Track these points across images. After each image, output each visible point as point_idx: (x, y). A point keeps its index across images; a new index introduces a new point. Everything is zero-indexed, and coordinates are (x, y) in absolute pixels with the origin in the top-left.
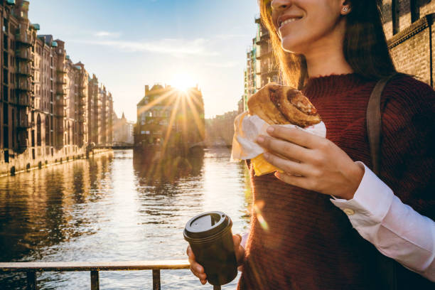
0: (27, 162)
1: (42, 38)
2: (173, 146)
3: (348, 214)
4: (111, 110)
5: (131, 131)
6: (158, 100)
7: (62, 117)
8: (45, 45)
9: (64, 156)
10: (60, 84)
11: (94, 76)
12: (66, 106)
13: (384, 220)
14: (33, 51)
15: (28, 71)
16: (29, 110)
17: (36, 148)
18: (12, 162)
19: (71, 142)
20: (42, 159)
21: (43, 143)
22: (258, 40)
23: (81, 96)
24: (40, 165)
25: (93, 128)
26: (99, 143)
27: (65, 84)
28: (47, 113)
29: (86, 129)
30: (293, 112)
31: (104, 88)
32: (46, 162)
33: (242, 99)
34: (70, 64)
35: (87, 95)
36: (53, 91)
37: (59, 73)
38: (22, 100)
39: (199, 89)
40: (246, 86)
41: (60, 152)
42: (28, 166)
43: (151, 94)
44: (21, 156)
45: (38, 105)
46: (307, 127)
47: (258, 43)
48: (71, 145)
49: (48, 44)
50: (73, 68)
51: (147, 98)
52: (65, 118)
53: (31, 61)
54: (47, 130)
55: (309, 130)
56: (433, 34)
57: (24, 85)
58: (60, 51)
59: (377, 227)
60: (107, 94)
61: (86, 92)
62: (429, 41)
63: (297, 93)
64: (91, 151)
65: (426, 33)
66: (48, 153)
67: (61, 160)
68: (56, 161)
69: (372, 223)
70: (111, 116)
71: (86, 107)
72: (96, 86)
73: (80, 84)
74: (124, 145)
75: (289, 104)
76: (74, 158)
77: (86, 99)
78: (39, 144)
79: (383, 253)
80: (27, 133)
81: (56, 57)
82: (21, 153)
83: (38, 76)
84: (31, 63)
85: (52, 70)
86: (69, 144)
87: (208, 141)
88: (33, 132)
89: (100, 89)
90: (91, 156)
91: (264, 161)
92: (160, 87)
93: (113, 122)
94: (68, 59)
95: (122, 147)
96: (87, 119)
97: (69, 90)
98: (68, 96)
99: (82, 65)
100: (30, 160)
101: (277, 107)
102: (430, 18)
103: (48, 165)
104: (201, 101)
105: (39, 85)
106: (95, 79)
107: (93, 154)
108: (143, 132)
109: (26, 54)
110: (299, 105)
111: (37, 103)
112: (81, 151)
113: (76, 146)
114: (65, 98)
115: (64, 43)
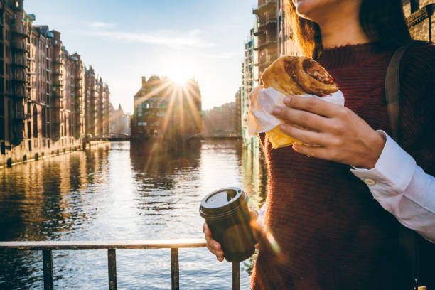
0: (24, 153)
1: (37, 29)
2: (170, 137)
3: (368, 184)
4: (108, 101)
5: (128, 123)
6: (155, 92)
7: (59, 108)
8: (41, 35)
9: (61, 148)
10: (56, 75)
11: (90, 67)
12: (62, 97)
13: (406, 190)
14: (29, 42)
15: (23, 62)
16: (25, 101)
17: (32, 139)
18: (9, 154)
19: (68, 134)
20: (39, 151)
21: (39, 135)
22: (256, 31)
23: (77, 88)
24: (36, 157)
25: (89, 120)
26: (96, 135)
27: (61, 75)
28: (43, 104)
29: (82, 120)
30: (309, 81)
31: (101, 80)
32: (43, 154)
33: (240, 91)
34: (66, 55)
35: (83, 87)
36: (49, 82)
37: (55, 64)
38: (18, 92)
39: (196, 80)
40: (243, 77)
41: (56, 143)
42: (25, 158)
43: (147, 85)
44: (18, 148)
45: (35, 97)
46: (325, 95)
47: (255, 34)
48: (67, 137)
49: (44, 35)
50: (69, 59)
51: (144, 89)
52: (61, 110)
53: (27, 52)
54: (43, 122)
55: (327, 98)
56: (433, 25)
57: (20, 76)
58: (56, 42)
59: (399, 197)
60: (104, 86)
61: (82, 83)
62: (428, 32)
63: (313, 62)
64: (88, 142)
65: (425, 24)
66: (44, 145)
67: (58, 152)
68: (53, 153)
69: (394, 193)
70: (108, 107)
71: (82, 98)
72: (93, 78)
73: (76, 76)
74: (121, 137)
75: (304, 74)
76: (70, 149)
77: (82, 91)
78: (36, 136)
79: (404, 225)
80: (24, 124)
81: (52, 47)
82: (18, 145)
83: (34, 67)
84: (27, 54)
85: (48, 61)
86: (65, 135)
87: (205, 132)
88: (29, 123)
89: (97, 81)
90: (87, 148)
91: (281, 134)
92: (157, 78)
93: (110, 114)
94: (64, 49)
95: (118, 138)
96: (84, 111)
97: (65, 82)
98: (64, 87)
99: (78, 56)
100: (26, 152)
101: (293, 78)
102: (430, 9)
103: (44, 157)
104: (198, 92)
105: (35, 76)
106: (91, 71)
107: (90, 145)
108: (140, 124)
109: (22, 45)
110: (316, 74)
111: (33, 95)
112: (78, 143)
113: (73, 138)
114: (61, 89)
115: (59, 33)
